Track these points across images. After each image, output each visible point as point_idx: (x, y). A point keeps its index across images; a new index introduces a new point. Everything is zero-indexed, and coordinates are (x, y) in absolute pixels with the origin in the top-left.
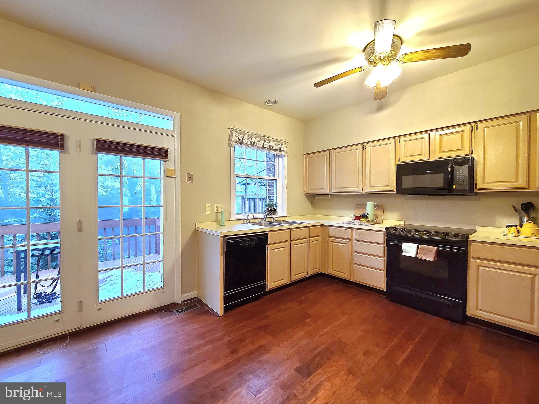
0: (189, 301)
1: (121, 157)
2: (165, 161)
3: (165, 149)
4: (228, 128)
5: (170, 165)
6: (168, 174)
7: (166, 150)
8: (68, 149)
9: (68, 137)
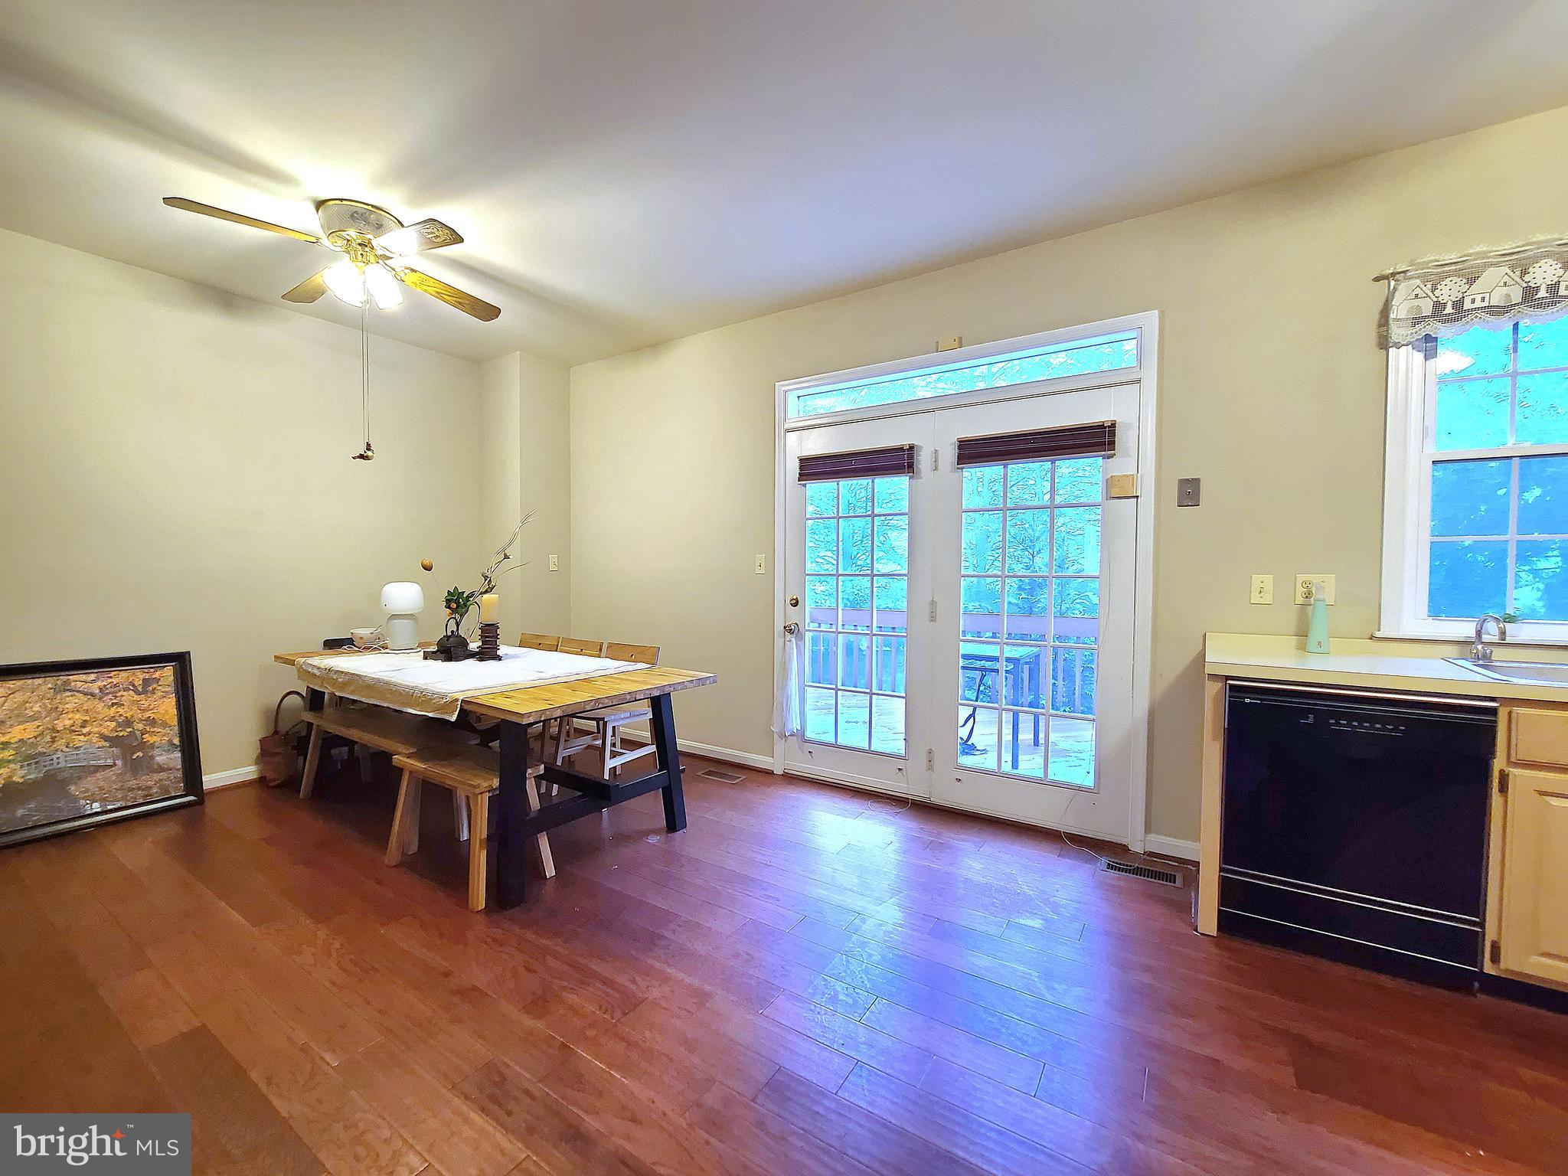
0: (1170, 863)
1: (1005, 466)
2: (1109, 458)
3: (1103, 425)
4: (1377, 279)
5: (1121, 464)
6: (1118, 491)
7: (1106, 428)
8: (919, 471)
9: (921, 447)
